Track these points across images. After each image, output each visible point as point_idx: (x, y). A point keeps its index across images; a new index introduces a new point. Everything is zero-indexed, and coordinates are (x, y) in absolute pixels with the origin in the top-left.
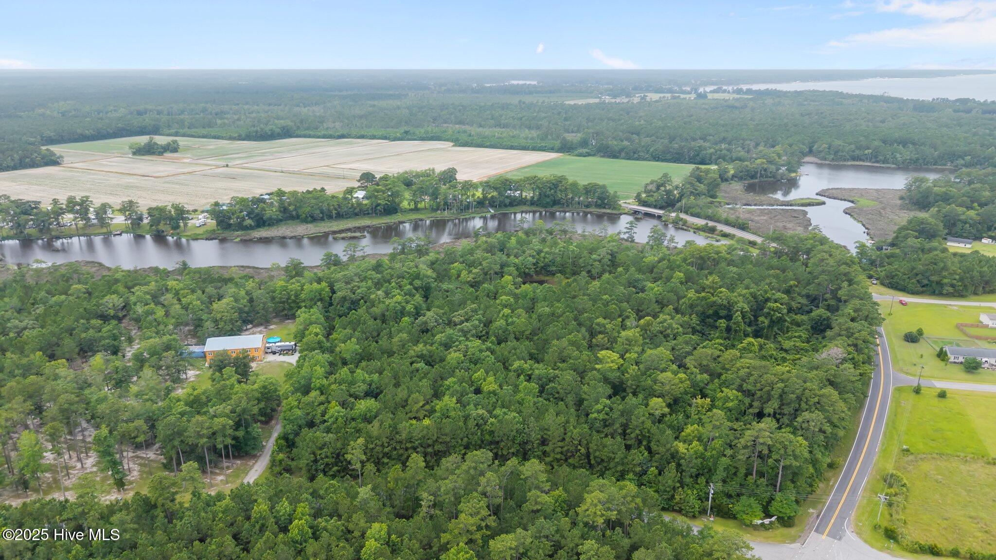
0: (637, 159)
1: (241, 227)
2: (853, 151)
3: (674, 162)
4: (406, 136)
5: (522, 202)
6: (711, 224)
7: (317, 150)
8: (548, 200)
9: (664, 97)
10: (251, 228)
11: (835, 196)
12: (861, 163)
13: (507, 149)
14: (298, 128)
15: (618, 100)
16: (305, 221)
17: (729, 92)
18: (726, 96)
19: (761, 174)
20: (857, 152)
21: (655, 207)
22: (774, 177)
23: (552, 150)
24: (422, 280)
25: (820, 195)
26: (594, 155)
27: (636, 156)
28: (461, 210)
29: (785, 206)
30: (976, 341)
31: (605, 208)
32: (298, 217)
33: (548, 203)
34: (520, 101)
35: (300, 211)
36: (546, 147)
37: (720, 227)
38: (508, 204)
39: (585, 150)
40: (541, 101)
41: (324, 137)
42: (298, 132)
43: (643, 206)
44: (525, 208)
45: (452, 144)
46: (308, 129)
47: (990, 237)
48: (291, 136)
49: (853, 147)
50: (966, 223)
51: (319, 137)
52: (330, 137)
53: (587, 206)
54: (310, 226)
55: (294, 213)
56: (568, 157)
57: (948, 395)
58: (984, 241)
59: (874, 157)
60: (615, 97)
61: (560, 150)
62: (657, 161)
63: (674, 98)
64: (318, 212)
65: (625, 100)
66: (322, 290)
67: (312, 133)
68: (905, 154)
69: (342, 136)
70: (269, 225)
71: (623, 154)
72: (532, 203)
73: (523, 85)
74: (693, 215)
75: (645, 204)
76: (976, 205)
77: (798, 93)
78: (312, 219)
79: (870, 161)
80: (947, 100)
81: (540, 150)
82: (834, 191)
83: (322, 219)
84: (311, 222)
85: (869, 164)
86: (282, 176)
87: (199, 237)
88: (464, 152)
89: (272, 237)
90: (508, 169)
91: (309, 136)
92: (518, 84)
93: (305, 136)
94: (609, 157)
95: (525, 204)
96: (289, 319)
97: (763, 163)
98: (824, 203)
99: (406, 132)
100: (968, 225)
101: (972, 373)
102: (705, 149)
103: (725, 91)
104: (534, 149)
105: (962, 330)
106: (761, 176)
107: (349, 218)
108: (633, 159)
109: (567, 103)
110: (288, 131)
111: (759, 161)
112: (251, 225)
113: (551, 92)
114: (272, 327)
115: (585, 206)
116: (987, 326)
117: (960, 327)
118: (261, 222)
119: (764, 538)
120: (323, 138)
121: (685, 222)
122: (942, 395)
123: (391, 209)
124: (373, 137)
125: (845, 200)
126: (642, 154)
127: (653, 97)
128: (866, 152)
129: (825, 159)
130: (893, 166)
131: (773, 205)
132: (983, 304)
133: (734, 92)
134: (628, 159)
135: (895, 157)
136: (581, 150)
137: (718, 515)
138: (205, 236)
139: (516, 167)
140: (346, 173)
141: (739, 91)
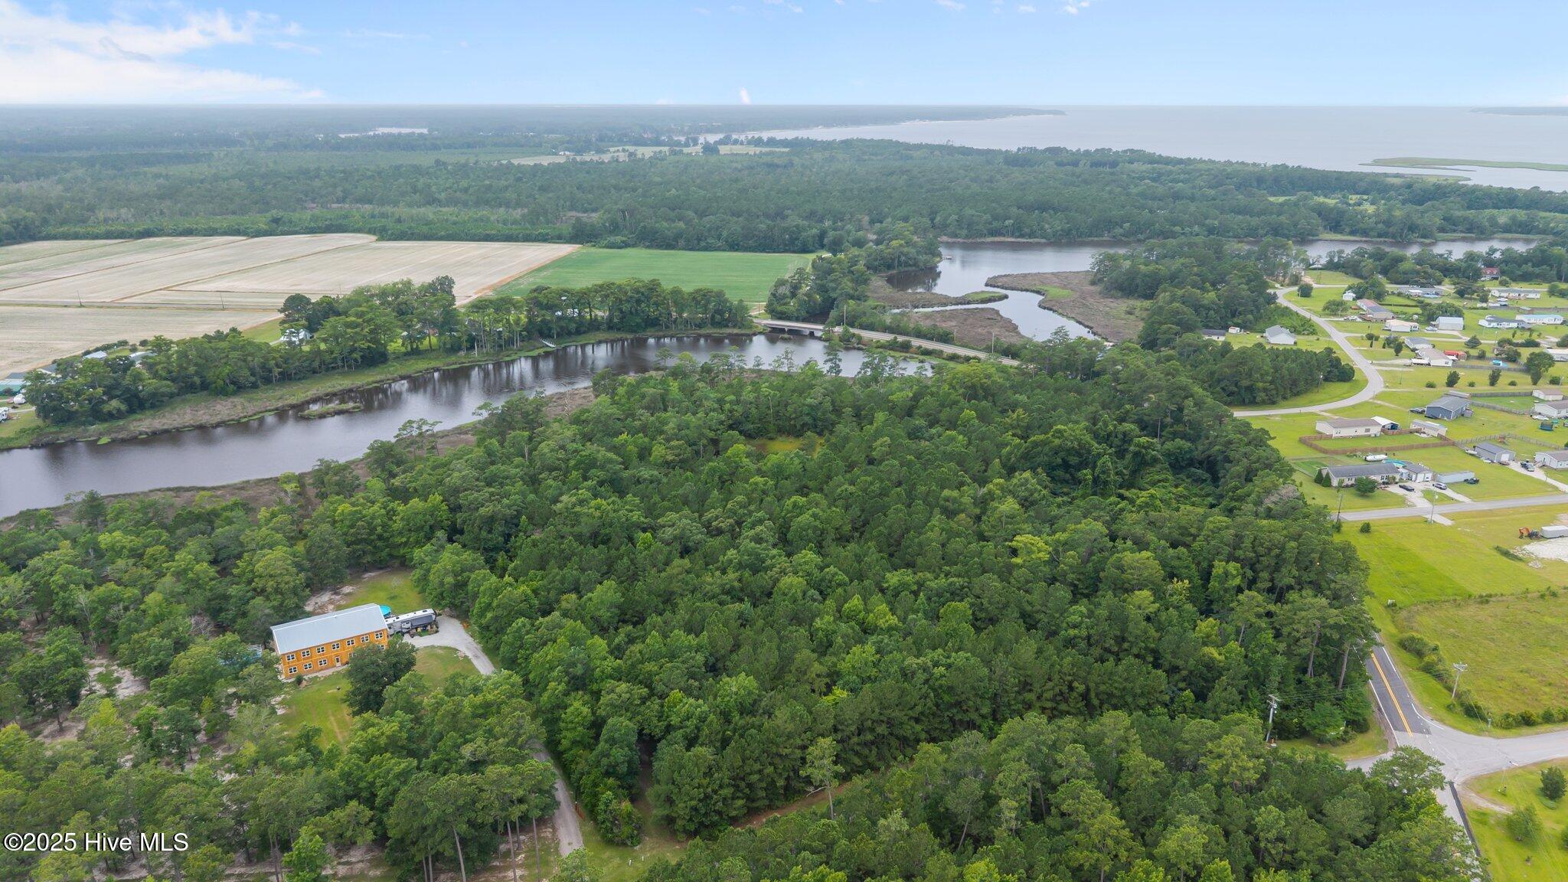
0: (706, 249)
1: (97, 414)
2: (990, 223)
3: (763, 251)
4: (277, 227)
5: (594, 325)
6: (901, 339)
7: (115, 261)
8: (638, 320)
9: (660, 152)
10: (119, 415)
11: (1013, 285)
12: (1002, 239)
13: (479, 240)
14: (45, 221)
15: (587, 158)
16: (222, 392)
17: (742, 143)
18: (738, 149)
19: (899, 261)
20: (995, 224)
21: (797, 320)
22: (915, 265)
23: (559, 239)
24: (602, 467)
25: (991, 286)
26: (634, 246)
27: (703, 244)
28: (500, 346)
29: (961, 304)
30: (1335, 457)
31: (727, 326)
32: (205, 386)
33: (638, 325)
34: (438, 162)
35: (210, 375)
36: (547, 234)
37: (916, 342)
38: (573, 331)
39: (619, 239)
40: (472, 160)
41: (108, 236)
42: (45, 230)
43: (780, 319)
44: (601, 336)
45: (374, 238)
46: (63, 222)
47: (1236, 325)
48: (33, 238)
49: (988, 217)
50: (1209, 309)
51: (96, 237)
52: (121, 235)
53: (699, 326)
54: (237, 400)
55: (197, 380)
56: (593, 250)
57: (1372, 528)
58: (1231, 330)
59: (1018, 230)
60: (579, 152)
61: (573, 239)
62: (736, 250)
63: (673, 153)
64: (246, 373)
65: (596, 158)
66: (436, 508)
67: (78, 229)
68: (1055, 223)
69: (147, 234)
70: (153, 406)
71: (682, 242)
72: (611, 326)
73: (408, 135)
74: (863, 327)
75: (782, 316)
76: (1208, 284)
77: (847, 144)
78: (236, 387)
79: (1012, 236)
80: (1035, 150)
81: (539, 241)
82: (1005, 279)
83: (254, 386)
84: (234, 393)
85: (1013, 240)
86: (83, 314)
87: (11, 444)
88: (407, 248)
89: (177, 429)
90: (515, 272)
91: (76, 237)
92: (400, 134)
93: (65, 237)
94: (659, 247)
95: (598, 329)
96: (366, 571)
97: (901, 245)
98: (1006, 297)
99: (276, 221)
100: (1212, 312)
101: (1367, 497)
102: (805, 230)
103: (736, 142)
104: (528, 239)
105: (1310, 446)
106: (900, 264)
107: (304, 378)
108: (698, 250)
109: (516, 162)
110: (26, 227)
111: (894, 243)
112: (119, 410)
113: (469, 146)
114: (347, 589)
115: (696, 325)
116: (1329, 437)
117: (1303, 441)
118: (137, 403)
119: (1353, 753)
120: (107, 238)
121: (860, 339)
122: (1366, 529)
123: (375, 358)
124: (212, 232)
125: (1027, 290)
126: (710, 240)
127: (646, 152)
128: (1007, 223)
129: (956, 236)
130: (1043, 241)
131: (946, 305)
132: (1304, 410)
133: (749, 143)
134: (690, 250)
135: (1042, 228)
136: (612, 239)
137: (1280, 738)
138: (24, 441)
139: (524, 269)
140: (227, 299)
141: (758, 142)
